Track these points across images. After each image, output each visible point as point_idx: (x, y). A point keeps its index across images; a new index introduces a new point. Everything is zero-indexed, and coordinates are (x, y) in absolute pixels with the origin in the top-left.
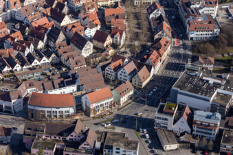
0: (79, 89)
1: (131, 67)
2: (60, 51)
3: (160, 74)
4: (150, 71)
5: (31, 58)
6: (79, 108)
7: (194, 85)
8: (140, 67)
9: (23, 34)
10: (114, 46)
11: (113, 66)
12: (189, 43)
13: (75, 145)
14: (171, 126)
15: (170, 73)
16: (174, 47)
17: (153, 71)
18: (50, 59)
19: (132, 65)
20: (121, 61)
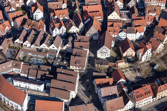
2: (76, 44)
4: (125, 104)
11: (99, 81)
17: (130, 105)
18: (65, 48)
19: (114, 90)
20: (111, 81)
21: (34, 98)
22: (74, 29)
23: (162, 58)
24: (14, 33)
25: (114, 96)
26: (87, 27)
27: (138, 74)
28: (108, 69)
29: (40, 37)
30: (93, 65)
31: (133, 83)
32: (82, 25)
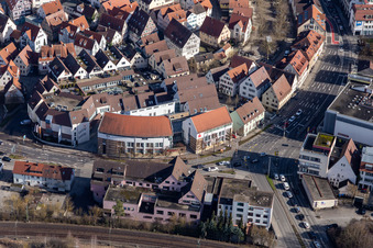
0: (178, 110)
1: (261, 75)
2: (148, 49)
3: (306, 88)
4: (291, 83)
5: (102, 59)
6: (178, 140)
7: (361, 107)
8: (275, 76)
9: (90, 21)
10: (234, 42)
11: (232, 73)
12: (353, 40)
13: (172, 196)
14: (325, 171)
15: (324, 88)
16: (330, 47)
18: (133, 62)
22: (117, 38)
25: (267, 83)
32: (125, 27)
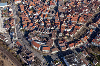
7: (70, 59)
12: (90, 45)
16: (85, 44)
17: (68, 48)
18: (50, 33)
19: (64, 44)
20: (63, 42)
21: (42, 46)
22: (52, 28)
23: (76, 36)
24: (36, 29)
25: (64, 46)
26: (56, 27)
27: (70, 40)
28: (62, 39)
29: (43, 30)
30: (58, 38)
31: (69, 43)
32: (54, 27)
